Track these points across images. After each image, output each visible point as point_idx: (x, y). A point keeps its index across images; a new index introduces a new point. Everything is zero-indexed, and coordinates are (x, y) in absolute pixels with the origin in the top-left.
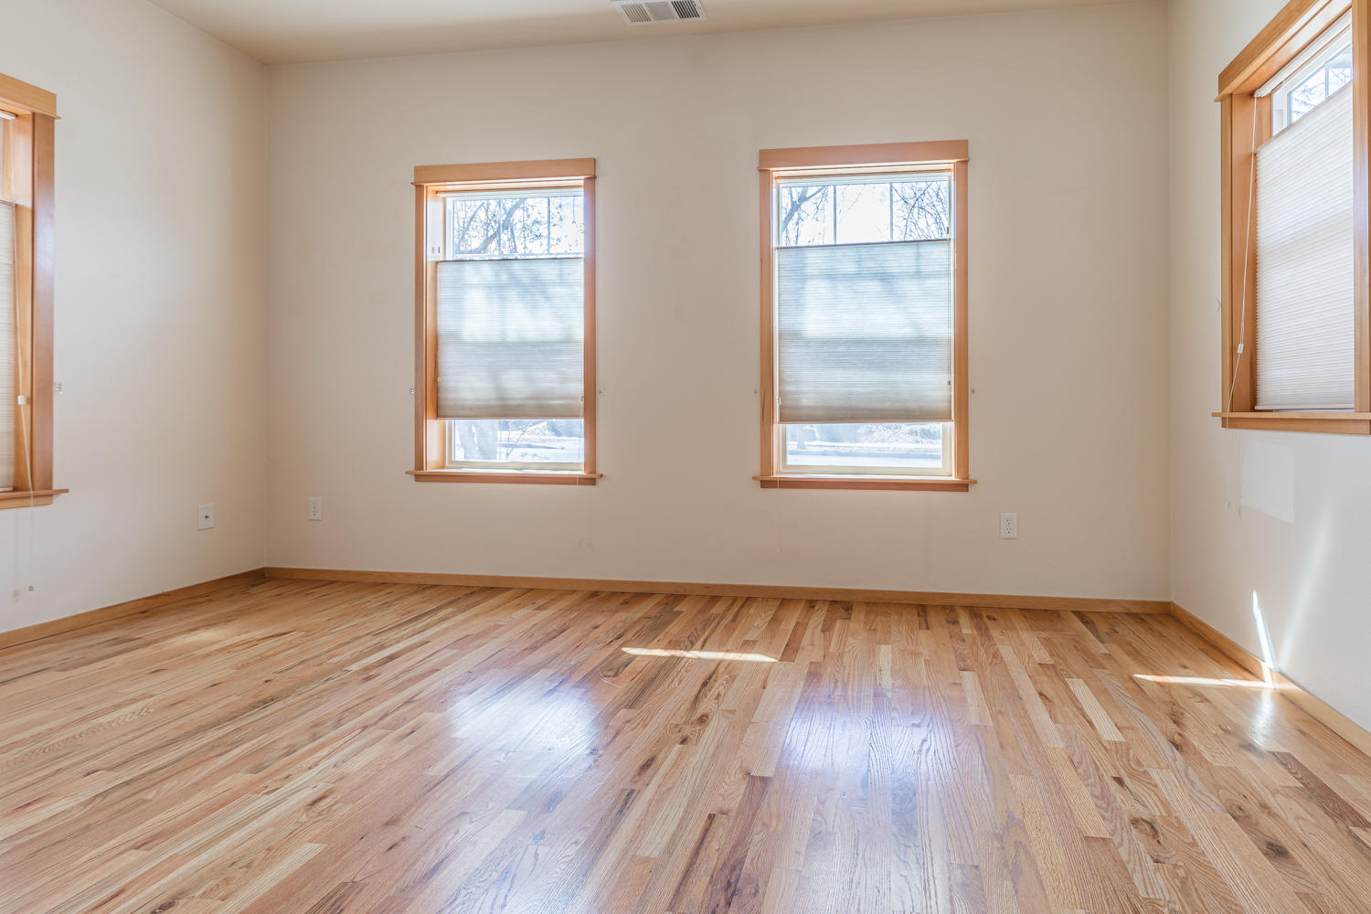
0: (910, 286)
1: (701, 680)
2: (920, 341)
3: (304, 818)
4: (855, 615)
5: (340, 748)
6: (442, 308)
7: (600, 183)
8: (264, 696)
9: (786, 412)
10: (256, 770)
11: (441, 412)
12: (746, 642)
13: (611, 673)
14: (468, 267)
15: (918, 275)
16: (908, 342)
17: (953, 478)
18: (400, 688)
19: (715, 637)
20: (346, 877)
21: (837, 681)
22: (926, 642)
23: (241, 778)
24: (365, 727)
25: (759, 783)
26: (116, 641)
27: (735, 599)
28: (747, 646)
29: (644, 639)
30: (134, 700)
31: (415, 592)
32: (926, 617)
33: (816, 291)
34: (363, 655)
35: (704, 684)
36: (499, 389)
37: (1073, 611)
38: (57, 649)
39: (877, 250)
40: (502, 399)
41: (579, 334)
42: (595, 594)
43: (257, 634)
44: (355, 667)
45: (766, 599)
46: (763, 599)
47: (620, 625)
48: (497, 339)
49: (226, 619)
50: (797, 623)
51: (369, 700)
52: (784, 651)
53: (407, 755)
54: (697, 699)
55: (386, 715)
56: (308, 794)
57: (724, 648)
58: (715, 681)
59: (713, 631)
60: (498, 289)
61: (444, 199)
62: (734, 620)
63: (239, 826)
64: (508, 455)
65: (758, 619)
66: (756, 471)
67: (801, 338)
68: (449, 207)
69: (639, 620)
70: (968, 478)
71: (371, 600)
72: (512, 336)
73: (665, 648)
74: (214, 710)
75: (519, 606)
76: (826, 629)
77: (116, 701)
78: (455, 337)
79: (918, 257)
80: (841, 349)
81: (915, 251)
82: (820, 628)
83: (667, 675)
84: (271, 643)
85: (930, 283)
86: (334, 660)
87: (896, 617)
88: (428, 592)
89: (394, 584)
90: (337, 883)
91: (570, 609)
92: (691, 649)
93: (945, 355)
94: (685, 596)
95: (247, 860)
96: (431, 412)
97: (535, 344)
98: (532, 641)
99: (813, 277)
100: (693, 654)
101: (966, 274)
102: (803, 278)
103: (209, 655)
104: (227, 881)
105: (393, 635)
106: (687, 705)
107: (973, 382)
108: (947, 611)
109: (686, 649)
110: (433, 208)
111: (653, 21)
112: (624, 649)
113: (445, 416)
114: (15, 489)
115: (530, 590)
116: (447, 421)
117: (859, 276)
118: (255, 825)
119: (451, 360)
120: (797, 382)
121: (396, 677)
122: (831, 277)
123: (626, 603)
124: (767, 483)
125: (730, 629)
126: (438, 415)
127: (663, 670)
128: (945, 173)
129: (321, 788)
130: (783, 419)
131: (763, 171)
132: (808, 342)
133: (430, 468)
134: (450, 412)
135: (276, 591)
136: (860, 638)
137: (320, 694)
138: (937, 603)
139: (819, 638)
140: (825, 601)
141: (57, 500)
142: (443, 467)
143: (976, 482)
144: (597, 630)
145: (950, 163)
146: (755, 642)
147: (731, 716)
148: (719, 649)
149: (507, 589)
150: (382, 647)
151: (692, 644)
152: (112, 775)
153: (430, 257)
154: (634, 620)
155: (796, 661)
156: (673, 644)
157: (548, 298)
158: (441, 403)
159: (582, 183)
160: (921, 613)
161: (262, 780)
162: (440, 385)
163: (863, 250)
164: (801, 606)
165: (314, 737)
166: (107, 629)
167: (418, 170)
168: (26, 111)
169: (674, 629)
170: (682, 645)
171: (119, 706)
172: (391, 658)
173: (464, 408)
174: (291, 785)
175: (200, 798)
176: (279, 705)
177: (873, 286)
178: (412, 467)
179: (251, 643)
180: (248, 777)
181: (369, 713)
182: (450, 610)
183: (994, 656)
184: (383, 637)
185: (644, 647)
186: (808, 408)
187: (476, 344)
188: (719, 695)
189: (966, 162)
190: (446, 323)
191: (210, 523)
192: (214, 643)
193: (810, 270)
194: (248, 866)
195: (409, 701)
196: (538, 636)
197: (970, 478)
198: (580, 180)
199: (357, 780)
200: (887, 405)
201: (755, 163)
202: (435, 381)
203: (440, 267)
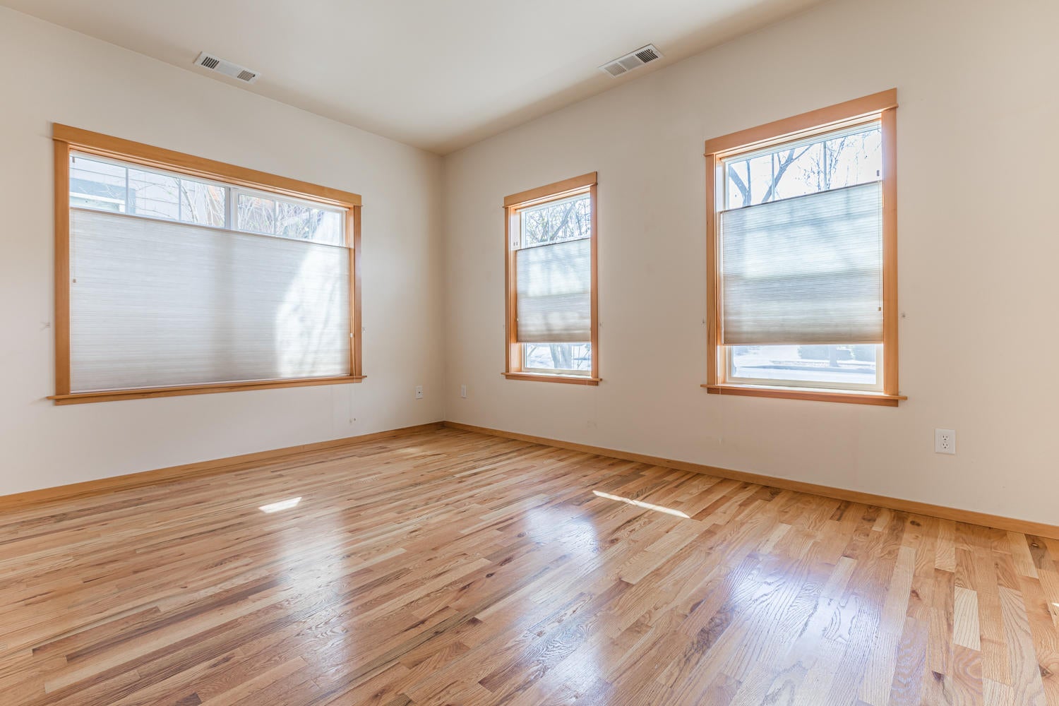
0: (842, 227)
1: (628, 519)
2: (852, 274)
3: (405, 538)
4: (777, 499)
5: (434, 511)
6: (519, 277)
7: (599, 187)
8: (418, 481)
9: (729, 336)
10: (399, 513)
11: (519, 339)
12: (676, 502)
13: (577, 503)
14: (531, 251)
15: (849, 216)
16: (837, 276)
17: (882, 394)
18: (470, 490)
19: (656, 495)
20: (406, 566)
21: (725, 540)
22: (828, 529)
23: (392, 515)
24: (447, 504)
25: (623, 585)
26: (381, 448)
27: (688, 473)
28: (676, 504)
29: (609, 487)
30: (375, 474)
31: (504, 442)
32: (844, 511)
33: (754, 241)
34: (465, 470)
35: (629, 522)
36: (547, 324)
37: (1026, 535)
38: (361, 448)
39: (808, 200)
40: (549, 330)
41: (589, 287)
42: (597, 456)
43: (429, 453)
44: (458, 476)
45: (711, 477)
46: (709, 476)
47: (600, 477)
48: (546, 294)
49: (421, 444)
50: (724, 496)
51: (455, 492)
52: (700, 513)
53: (456, 521)
54: (618, 529)
55: (458, 501)
56: (411, 528)
57: (658, 503)
58: (637, 521)
59: (657, 491)
60: (547, 263)
61: (520, 212)
62: (676, 487)
63: (382, 534)
64: (578, 365)
65: (697, 487)
66: (704, 380)
67: (742, 279)
68: (523, 217)
69: (614, 476)
70: (898, 395)
71: (482, 443)
72: (554, 292)
73: (619, 496)
74: (397, 484)
75: (551, 457)
76: (744, 505)
77: (370, 473)
78: (525, 293)
79: (848, 201)
80: (776, 285)
81: (845, 196)
82: (739, 503)
83: (608, 512)
84: (432, 458)
85: (861, 222)
86: (451, 471)
87: (814, 507)
88: (510, 443)
89: (497, 437)
90: (402, 568)
91: (578, 463)
92: (635, 499)
93: (876, 284)
94: (655, 466)
95: (378, 548)
96: (513, 338)
97: (566, 295)
98: (546, 478)
99: (751, 231)
100: (635, 502)
101: (895, 210)
102: (742, 231)
103: (407, 459)
104: (369, 553)
105: (482, 463)
106: (610, 531)
107: (903, 307)
108: (870, 511)
109: (632, 499)
110: (514, 219)
111: (628, 71)
112: (594, 492)
113: (521, 341)
114: (351, 375)
115: (562, 449)
116: (523, 344)
117: (792, 224)
118: (388, 535)
119: (523, 307)
120: (738, 313)
121: (472, 484)
122: (769, 228)
123: (613, 464)
124: (712, 390)
125: (670, 491)
126: (517, 341)
127: (610, 507)
128: (876, 123)
129: (419, 526)
130: (727, 342)
131: (709, 157)
132: (747, 282)
133: (513, 371)
134: (523, 339)
135: (445, 434)
136: (769, 515)
137: (437, 486)
138: (864, 502)
139: (735, 508)
140: (758, 485)
141: (364, 380)
142: (521, 371)
143: (906, 398)
144: (585, 478)
145: (878, 113)
146: (682, 503)
147: (633, 543)
148: (653, 503)
149: (549, 447)
150: (475, 468)
151: (638, 496)
152: (356, 502)
153: (512, 248)
154: (612, 475)
155: (703, 521)
156: (624, 494)
157: (573, 266)
158: (519, 333)
159: (589, 189)
160: (842, 507)
161: (399, 517)
162: (519, 323)
163: (796, 204)
164: (738, 485)
165: (426, 504)
166: (380, 442)
167: (506, 199)
168: (352, 206)
169: (631, 486)
170: (630, 496)
171: (369, 475)
172: (475, 474)
173: (530, 336)
174: (408, 522)
175: (376, 519)
176: (421, 487)
177: (806, 231)
178: (504, 371)
179: (424, 457)
180: (396, 515)
181: (452, 498)
182: (515, 454)
183: (890, 553)
184: (477, 463)
185: (607, 492)
186: (747, 333)
187: (536, 298)
188: (634, 530)
189: (895, 108)
190: (521, 287)
191: (420, 396)
192: (412, 454)
193: (749, 225)
194: (378, 550)
195: (472, 497)
196: (550, 476)
197: (900, 394)
198: (588, 188)
199: (432, 527)
200: (818, 329)
201: (703, 151)
202: (516, 321)
203: (519, 253)
